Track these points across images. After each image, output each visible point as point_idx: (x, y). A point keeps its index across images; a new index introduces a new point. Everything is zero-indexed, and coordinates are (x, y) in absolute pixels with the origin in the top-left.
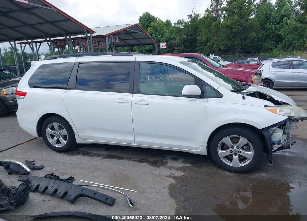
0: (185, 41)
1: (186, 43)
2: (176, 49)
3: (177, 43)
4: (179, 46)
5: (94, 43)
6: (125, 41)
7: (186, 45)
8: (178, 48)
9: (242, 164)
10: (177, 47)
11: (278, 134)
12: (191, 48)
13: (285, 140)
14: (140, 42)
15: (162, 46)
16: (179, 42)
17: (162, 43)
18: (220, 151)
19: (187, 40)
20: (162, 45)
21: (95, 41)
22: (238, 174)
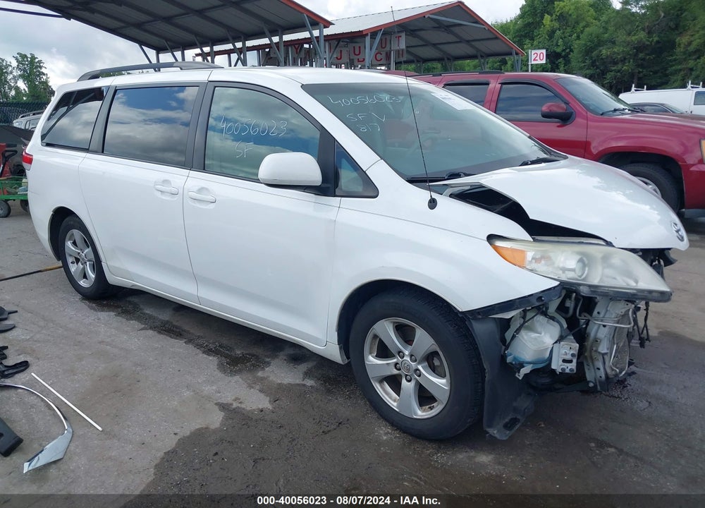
0: (640, 48)
1: (641, 55)
2: (613, 68)
3: (618, 54)
4: (623, 60)
5: (357, 52)
6: (441, 47)
7: (643, 59)
8: (620, 66)
9: (424, 411)
10: (615, 63)
11: (534, 335)
12: (656, 68)
13: (564, 361)
14: (476, 48)
15: (534, 60)
16: (623, 51)
17: (533, 52)
18: (372, 360)
19: (647, 45)
20: (533, 57)
21: (360, 47)
22: (408, 439)
